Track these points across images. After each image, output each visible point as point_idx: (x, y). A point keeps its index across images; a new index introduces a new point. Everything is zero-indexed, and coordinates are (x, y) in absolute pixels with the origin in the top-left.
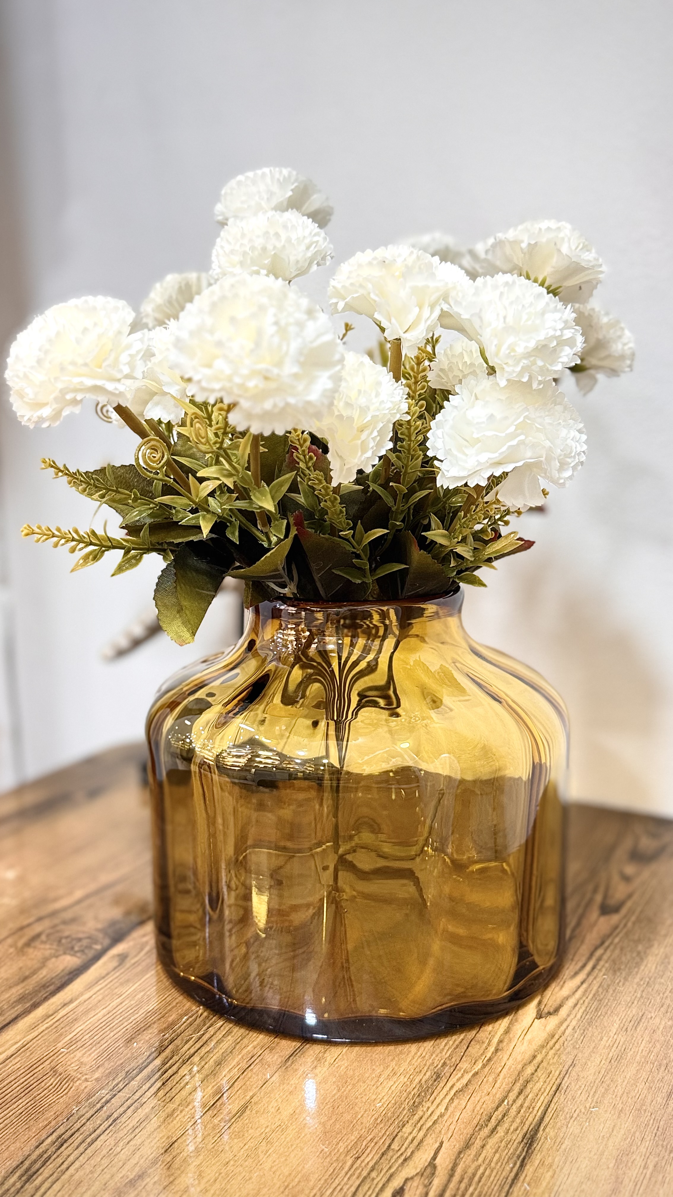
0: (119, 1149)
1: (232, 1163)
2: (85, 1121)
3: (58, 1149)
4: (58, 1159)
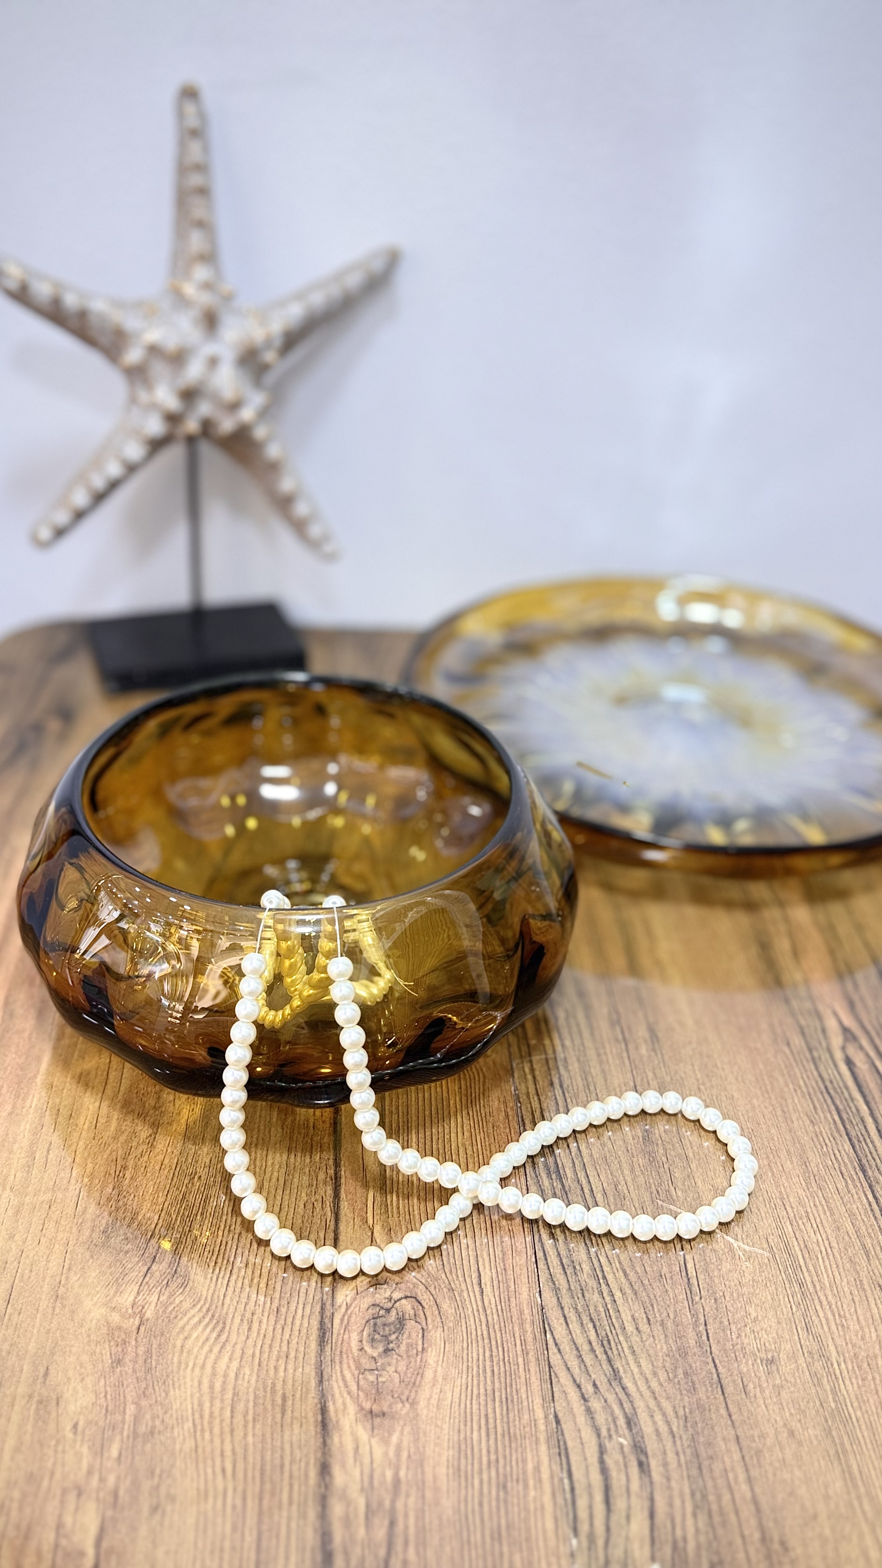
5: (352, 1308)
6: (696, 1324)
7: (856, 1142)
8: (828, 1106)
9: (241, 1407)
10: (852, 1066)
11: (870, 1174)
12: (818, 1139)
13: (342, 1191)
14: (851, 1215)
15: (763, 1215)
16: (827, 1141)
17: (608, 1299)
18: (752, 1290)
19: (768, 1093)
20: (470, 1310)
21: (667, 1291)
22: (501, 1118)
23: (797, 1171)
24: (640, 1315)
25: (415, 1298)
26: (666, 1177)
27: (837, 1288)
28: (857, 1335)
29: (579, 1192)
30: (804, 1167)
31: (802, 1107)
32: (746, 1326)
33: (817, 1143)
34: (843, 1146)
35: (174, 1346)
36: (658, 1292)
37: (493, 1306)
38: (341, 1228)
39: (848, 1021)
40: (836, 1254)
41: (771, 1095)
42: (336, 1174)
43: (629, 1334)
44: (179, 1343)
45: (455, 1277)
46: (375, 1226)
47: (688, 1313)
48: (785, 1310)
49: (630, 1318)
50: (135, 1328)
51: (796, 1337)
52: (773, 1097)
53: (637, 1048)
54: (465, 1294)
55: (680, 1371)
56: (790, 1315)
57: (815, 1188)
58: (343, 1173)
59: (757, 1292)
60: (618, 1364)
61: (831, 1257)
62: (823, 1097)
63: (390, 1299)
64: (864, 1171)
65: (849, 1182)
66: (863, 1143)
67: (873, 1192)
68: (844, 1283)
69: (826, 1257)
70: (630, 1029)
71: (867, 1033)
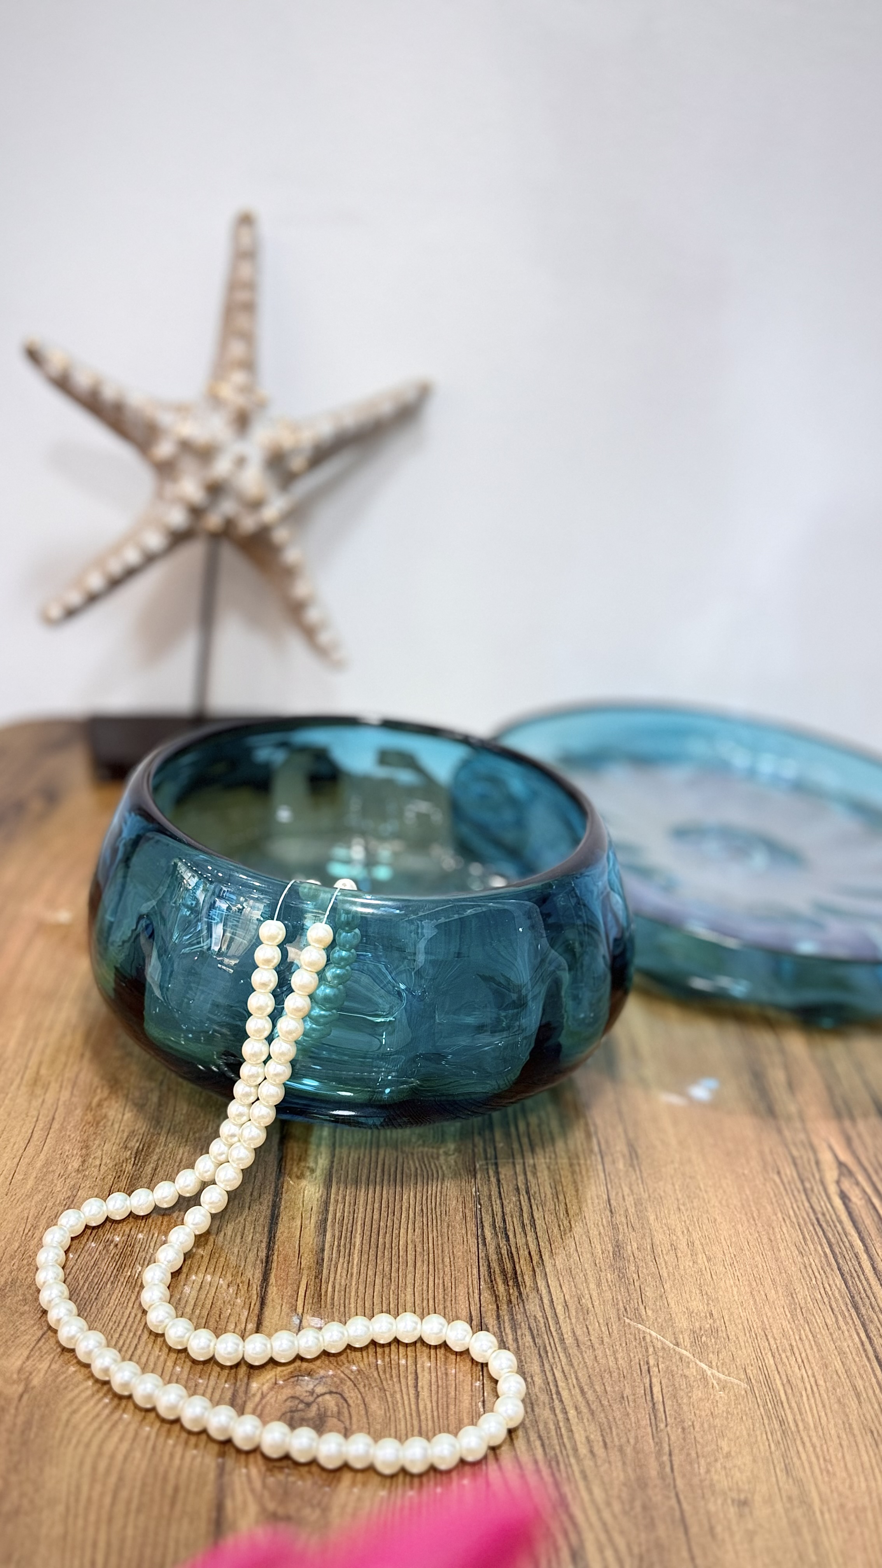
0: (566, 1222)
1: (682, 1207)
2: (498, 1202)
3: (508, 1240)
4: (521, 1252)
5: (268, 1398)
6: (659, 1453)
7: (849, 1278)
8: (818, 1237)
9: (124, 1494)
10: (847, 1201)
11: (864, 1311)
12: (807, 1271)
13: (272, 1276)
14: (841, 1353)
15: (742, 1344)
16: (817, 1274)
17: (560, 1416)
18: (725, 1423)
19: (754, 1220)
20: (402, 1413)
21: (628, 1414)
22: (458, 1218)
23: (782, 1302)
24: (595, 1436)
25: (341, 1395)
26: (635, 1295)
27: (822, 1429)
28: (843, 1483)
29: (537, 1301)
30: (790, 1298)
31: (790, 1236)
32: (716, 1460)
33: (806, 1275)
34: (834, 1281)
35: (59, 1419)
36: (618, 1415)
37: (429, 1412)
38: (266, 1313)
39: (845, 1156)
40: (822, 1392)
41: (757, 1222)
42: (267, 1257)
43: (582, 1456)
44: (64, 1417)
45: (388, 1376)
46: (305, 1315)
47: (651, 1441)
48: (762, 1447)
49: (584, 1440)
50: (16, 1396)
51: (774, 1479)
52: (760, 1225)
53: (614, 1162)
54: (398, 1396)
55: (638, 1504)
56: (768, 1454)
57: (802, 1322)
58: (275, 1257)
59: (731, 1425)
60: (566, 1489)
61: (817, 1395)
62: (815, 1229)
63: (312, 1393)
64: (857, 1309)
65: (840, 1318)
66: (856, 1279)
67: (866, 1331)
68: (831, 1425)
69: (811, 1395)
70: (607, 1142)
71: (865, 1170)
